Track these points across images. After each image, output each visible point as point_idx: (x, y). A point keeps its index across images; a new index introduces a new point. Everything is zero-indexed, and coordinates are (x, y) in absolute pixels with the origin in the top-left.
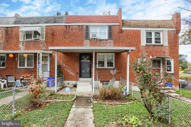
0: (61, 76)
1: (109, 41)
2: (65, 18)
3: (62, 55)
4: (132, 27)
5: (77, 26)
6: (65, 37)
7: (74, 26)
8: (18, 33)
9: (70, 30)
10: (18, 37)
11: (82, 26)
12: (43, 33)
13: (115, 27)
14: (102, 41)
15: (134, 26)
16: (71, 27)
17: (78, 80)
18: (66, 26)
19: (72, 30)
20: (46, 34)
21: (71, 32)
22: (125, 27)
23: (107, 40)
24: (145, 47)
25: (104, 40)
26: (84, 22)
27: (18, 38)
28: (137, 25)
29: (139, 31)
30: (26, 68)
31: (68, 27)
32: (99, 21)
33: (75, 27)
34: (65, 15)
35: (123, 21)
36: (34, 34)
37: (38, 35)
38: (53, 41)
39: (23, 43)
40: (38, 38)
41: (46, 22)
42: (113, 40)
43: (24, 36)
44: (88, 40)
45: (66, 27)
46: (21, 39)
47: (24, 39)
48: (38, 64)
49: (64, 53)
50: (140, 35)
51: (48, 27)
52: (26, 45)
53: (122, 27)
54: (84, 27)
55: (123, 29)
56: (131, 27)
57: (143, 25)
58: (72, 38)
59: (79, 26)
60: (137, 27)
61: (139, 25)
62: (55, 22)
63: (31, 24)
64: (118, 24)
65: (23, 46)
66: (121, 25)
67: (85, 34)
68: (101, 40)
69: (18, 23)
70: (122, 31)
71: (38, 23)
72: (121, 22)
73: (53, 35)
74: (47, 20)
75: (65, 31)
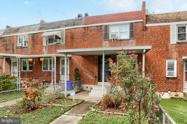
0: (78, 80)
1: (131, 41)
2: (84, 19)
3: (81, 58)
4: (159, 23)
5: (95, 27)
6: (84, 40)
7: (92, 28)
8: (42, 38)
9: (89, 32)
10: (42, 42)
11: (101, 26)
12: (63, 37)
13: (137, 24)
14: (123, 42)
15: (162, 20)
16: (89, 29)
17: (97, 84)
18: (85, 27)
19: (91, 31)
20: (66, 37)
21: (90, 33)
22: (150, 23)
23: (128, 40)
24: (175, 45)
25: (124, 40)
26: (103, 22)
27: (42, 44)
28: (165, 19)
29: (168, 27)
30: (49, 72)
31: (86, 28)
32: (118, 19)
33: (94, 28)
34: (85, 16)
35: (147, 16)
36: (56, 38)
37: (58, 39)
38: (72, 45)
39: (46, 48)
40: (58, 42)
41: (66, 26)
42: (135, 40)
43: (47, 40)
44: (107, 41)
45: (85, 29)
46: (44, 44)
47: (47, 44)
48: (53, 67)
49: (83, 56)
50: (169, 31)
51: (68, 31)
52: (48, 49)
53: (146, 23)
54: (103, 28)
55: (147, 25)
56: (157, 22)
57: (173, 18)
58: (90, 40)
59: (98, 26)
60: (166, 22)
61: (168, 19)
62: (74, 25)
63: (53, 28)
64: (142, 20)
65: (46, 50)
66: (144, 22)
67: (104, 35)
68: (121, 40)
69: (42, 29)
70: (145, 29)
71: (59, 27)
72: (145, 18)
73: (72, 38)
74: (67, 23)
75: (83, 33)
